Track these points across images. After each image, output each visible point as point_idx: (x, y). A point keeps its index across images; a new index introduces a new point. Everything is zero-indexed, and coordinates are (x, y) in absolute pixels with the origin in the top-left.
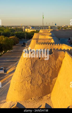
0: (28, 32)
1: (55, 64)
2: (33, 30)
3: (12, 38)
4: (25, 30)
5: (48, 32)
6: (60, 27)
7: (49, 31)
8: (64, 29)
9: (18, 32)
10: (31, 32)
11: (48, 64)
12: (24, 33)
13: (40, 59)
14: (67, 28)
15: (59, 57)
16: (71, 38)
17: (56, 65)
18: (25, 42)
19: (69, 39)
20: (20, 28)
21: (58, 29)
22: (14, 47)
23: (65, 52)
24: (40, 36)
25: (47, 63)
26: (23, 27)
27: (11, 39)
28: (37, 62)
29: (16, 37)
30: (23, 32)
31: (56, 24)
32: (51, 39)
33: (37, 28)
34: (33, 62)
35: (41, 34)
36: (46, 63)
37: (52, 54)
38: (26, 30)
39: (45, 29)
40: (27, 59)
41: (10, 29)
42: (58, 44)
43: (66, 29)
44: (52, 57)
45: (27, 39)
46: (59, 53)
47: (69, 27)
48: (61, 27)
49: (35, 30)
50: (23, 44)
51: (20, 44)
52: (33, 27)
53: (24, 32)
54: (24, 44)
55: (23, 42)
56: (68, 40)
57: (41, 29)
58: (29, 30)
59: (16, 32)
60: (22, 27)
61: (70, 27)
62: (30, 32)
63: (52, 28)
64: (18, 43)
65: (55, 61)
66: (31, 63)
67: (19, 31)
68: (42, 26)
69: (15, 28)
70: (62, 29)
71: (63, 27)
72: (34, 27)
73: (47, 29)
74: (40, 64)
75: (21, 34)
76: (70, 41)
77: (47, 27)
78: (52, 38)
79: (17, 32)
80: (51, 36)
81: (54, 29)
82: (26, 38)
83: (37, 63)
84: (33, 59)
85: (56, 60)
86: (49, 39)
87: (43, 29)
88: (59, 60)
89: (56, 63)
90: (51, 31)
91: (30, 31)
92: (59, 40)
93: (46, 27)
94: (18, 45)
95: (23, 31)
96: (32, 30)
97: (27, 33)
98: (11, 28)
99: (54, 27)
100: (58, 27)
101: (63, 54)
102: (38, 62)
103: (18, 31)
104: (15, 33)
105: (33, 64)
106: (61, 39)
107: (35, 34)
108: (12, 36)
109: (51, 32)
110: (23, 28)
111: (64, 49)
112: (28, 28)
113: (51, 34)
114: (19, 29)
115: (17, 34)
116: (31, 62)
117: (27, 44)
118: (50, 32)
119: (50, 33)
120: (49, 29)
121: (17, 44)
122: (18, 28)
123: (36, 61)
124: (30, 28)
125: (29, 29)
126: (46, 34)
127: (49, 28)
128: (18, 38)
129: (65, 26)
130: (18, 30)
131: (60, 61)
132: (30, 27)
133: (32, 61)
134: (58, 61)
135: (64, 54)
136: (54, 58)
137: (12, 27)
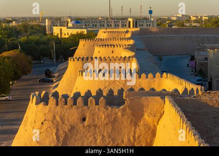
0: (63, 36)
1: (134, 137)
2: (79, 31)
3: (8, 58)
4: (51, 30)
5: (123, 36)
6: (164, 20)
7: (127, 32)
8: (178, 26)
9: (31, 37)
10: (72, 35)
11: (110, 137)
12: (49, 40)
13: (86, 123)
14: (187, 25)
15: (146, 116)
16: (196, 53)
17: (135, 140)
18: (51, 69)
19: (193, 58)
20: (37, 25)
21: (158, 25)
22: (15, 85)
23: (163, 98)
24: (97, 49)
25: (105, 134)
26: (47, 20)
27: (6, 59)
28: (75, 132)
29: (23, 54)
30: (44, 38)
31: (151, 12)
32: (129, 57)
33: (91, 25)
34: (61, 132)
35: (100, 43)
36: (103, 136)
37: (122, 107)
38: (56, 30)
39: (117, 26)
40: (42, 123)
41: (5, 29)
42: (150, 75)
43: (183, 25)
44: (122, 115)
45: (57, 58)
46: (145, 103)
47: (194, 18)
48: (169, 19)
49: (85, 31)
50: (43, 76)
51: (35, 77)
52: (78, 22)
53: (49, 36)
54: (49, 74)
55: (45, 69)
56: (187, 61)
57: (102, 26)
58: (64, 29)
59: (23, 38)
60: (44, 19)
61: (196, 21)
62: (67, 36)
63: (138, 25)
64: (29, 71)
65: (133, 128)
66: (57, 134)
67: (34, 33)
68: (107, 19)
69: (20, 24)
70: (170, 26)
71: (175, 19)
72: (81, 20)
73: (123, 26)
74: (85, 139)
75: (38, 43)
76: (193, 62)
77: (124, 19)
78: (133, 54)
79: (26, 38)
80: (131, 48)
81: (145, 27)
82: (54, 55)
83: (76, 135)
84: (63, 123)
85: (136, 125)
86: (125, 57)
87: (109, 26)
88: (146, 125)
89: (137, 136)
90: (133, 33)
91: (69, 34)
92: (161, 60)
93: (119, 21)
94: (29, 80)
95: (45, 34)
96: (75, 31)
97: (59, 41)
98: (7, 25)
99: (146, 19)
100: (159, 22)
101: (158, 106)
102: (77, 131)
103: (31, 34)
104: (19, 40)
105: (61, 139)
106: (165, 58)
107: (82, 43)
108: (10, 50)
109: (134, 36)
110: (47, 24)
111: (164, 90)
112: (61, 26)
113: (131, 42)
114: (32, 27)
115: (27, 42)
116: (54, 131)
117: (56, 75)
118: (129, 35)
119: (128, 39)
120: (129, 27)
121: (24, 77)
122: (32, 23)
123: (72, 128)
124: (70, 25)
125: (64, 26)
126: (115, 43)
127: (130, 22)
128: (30, 57)
129: (182, 18)
130: (29, 30)
131: (149, 129)
132: (69, 20)
133: (58, 130)
134: (142, 128)
135: (160, 105)
136: (128, 118)
137: (11, 22)
